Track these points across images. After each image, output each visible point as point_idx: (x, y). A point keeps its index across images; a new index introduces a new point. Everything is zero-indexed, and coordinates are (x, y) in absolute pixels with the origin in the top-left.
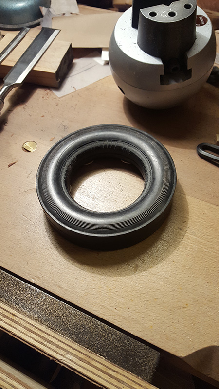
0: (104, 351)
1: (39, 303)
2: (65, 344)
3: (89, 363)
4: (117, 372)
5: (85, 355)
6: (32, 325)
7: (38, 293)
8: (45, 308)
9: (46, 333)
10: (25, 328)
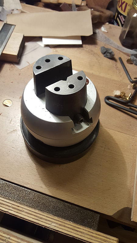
0: (71, 219)
1: (31, 197)
2: (50, 218)
3: (64, 226)
4: (80, 228)
5: (62, 222)
6: (30, 210)
7: (30, 192)
8: (35, 200)
9: (39, 214)
10: (26, 213)
